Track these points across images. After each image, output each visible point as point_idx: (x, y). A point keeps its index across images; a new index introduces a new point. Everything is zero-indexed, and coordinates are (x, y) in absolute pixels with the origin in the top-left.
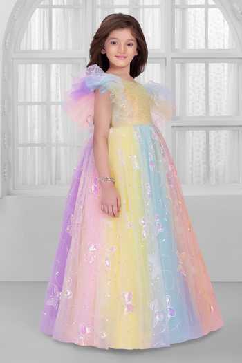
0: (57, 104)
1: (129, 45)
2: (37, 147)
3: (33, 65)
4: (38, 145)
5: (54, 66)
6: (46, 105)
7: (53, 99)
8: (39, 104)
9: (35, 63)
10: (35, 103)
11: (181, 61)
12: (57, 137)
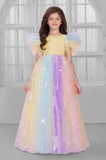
0: (21, 47)
1: (58, 19)
2: (13, 66)
3: (11, 31)
4: (14, 65)
5: (20, 31)
6: (17, 47)
7: (20, 45)
8: (14, 47)
9: (12, 30)
10: (12, 47)
11: (75, 28)
12: (22, 62)
